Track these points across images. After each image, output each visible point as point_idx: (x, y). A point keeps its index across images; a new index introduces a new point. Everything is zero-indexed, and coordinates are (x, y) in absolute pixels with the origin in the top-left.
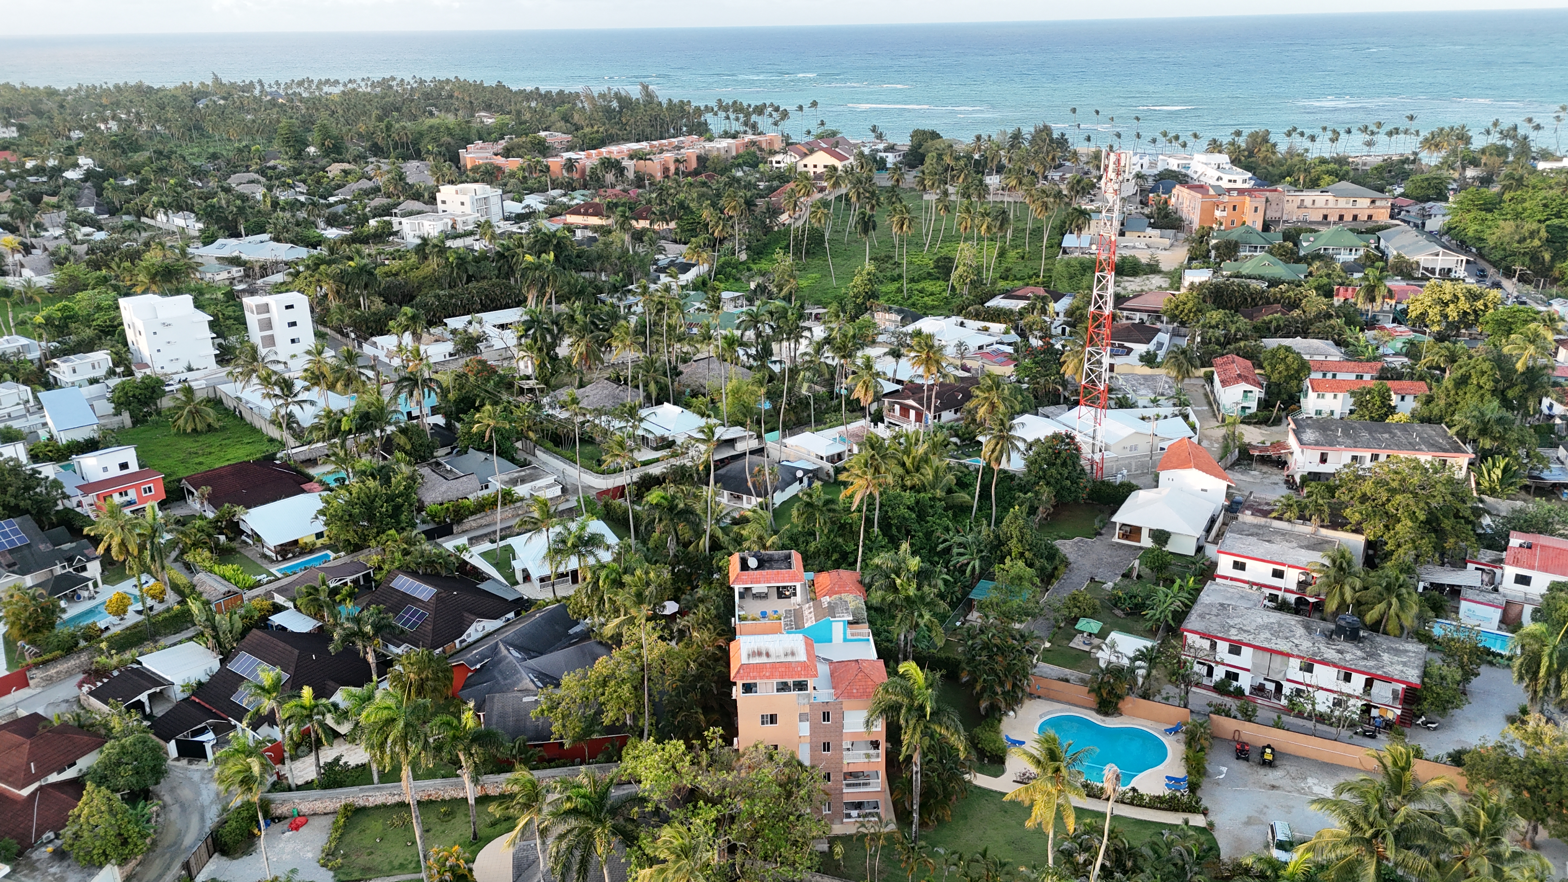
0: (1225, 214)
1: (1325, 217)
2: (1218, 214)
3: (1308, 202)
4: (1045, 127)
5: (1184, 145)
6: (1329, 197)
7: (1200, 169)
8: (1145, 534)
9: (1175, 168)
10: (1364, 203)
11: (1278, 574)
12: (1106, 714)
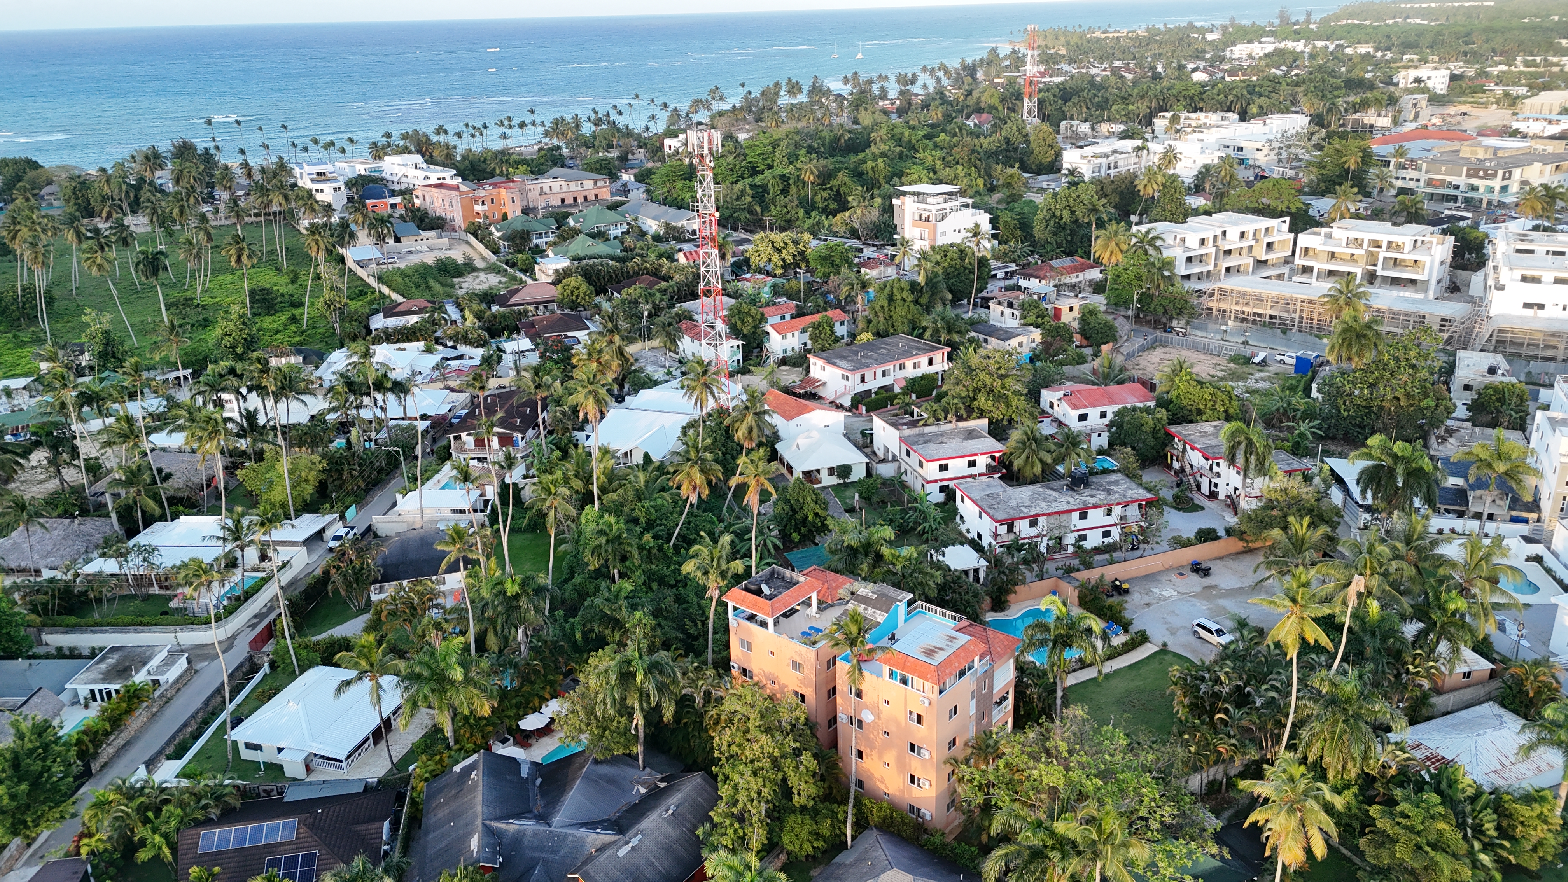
0: (486, 207)
1: (563, 201)
2: (479, 208)
3: (546, 189)
4: (184, 143)
5: (343, 151)
6: (560, 182)
7: (399, 171)
8: (824, 474)
9: (363, 173)
10: (588, 184)
11: (972, 464)
12: (1002, 610)
